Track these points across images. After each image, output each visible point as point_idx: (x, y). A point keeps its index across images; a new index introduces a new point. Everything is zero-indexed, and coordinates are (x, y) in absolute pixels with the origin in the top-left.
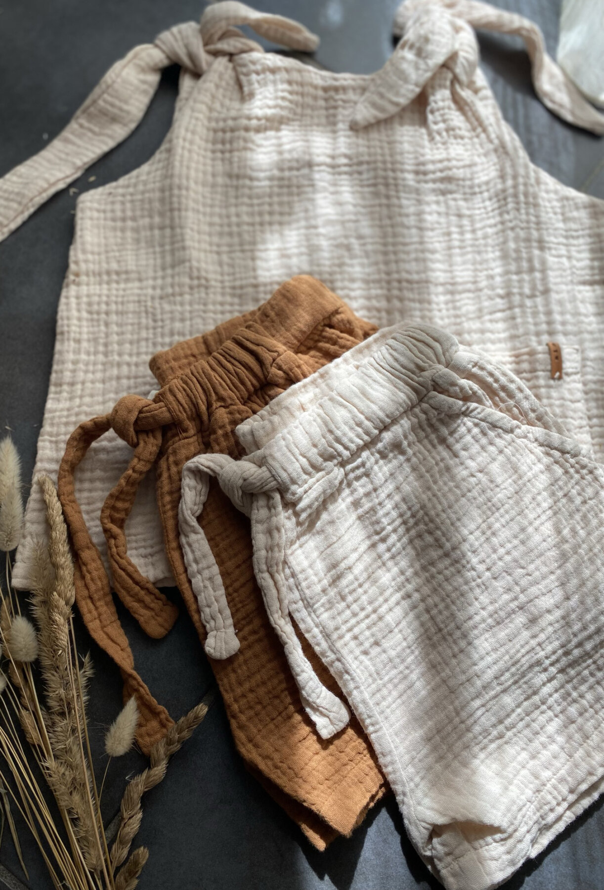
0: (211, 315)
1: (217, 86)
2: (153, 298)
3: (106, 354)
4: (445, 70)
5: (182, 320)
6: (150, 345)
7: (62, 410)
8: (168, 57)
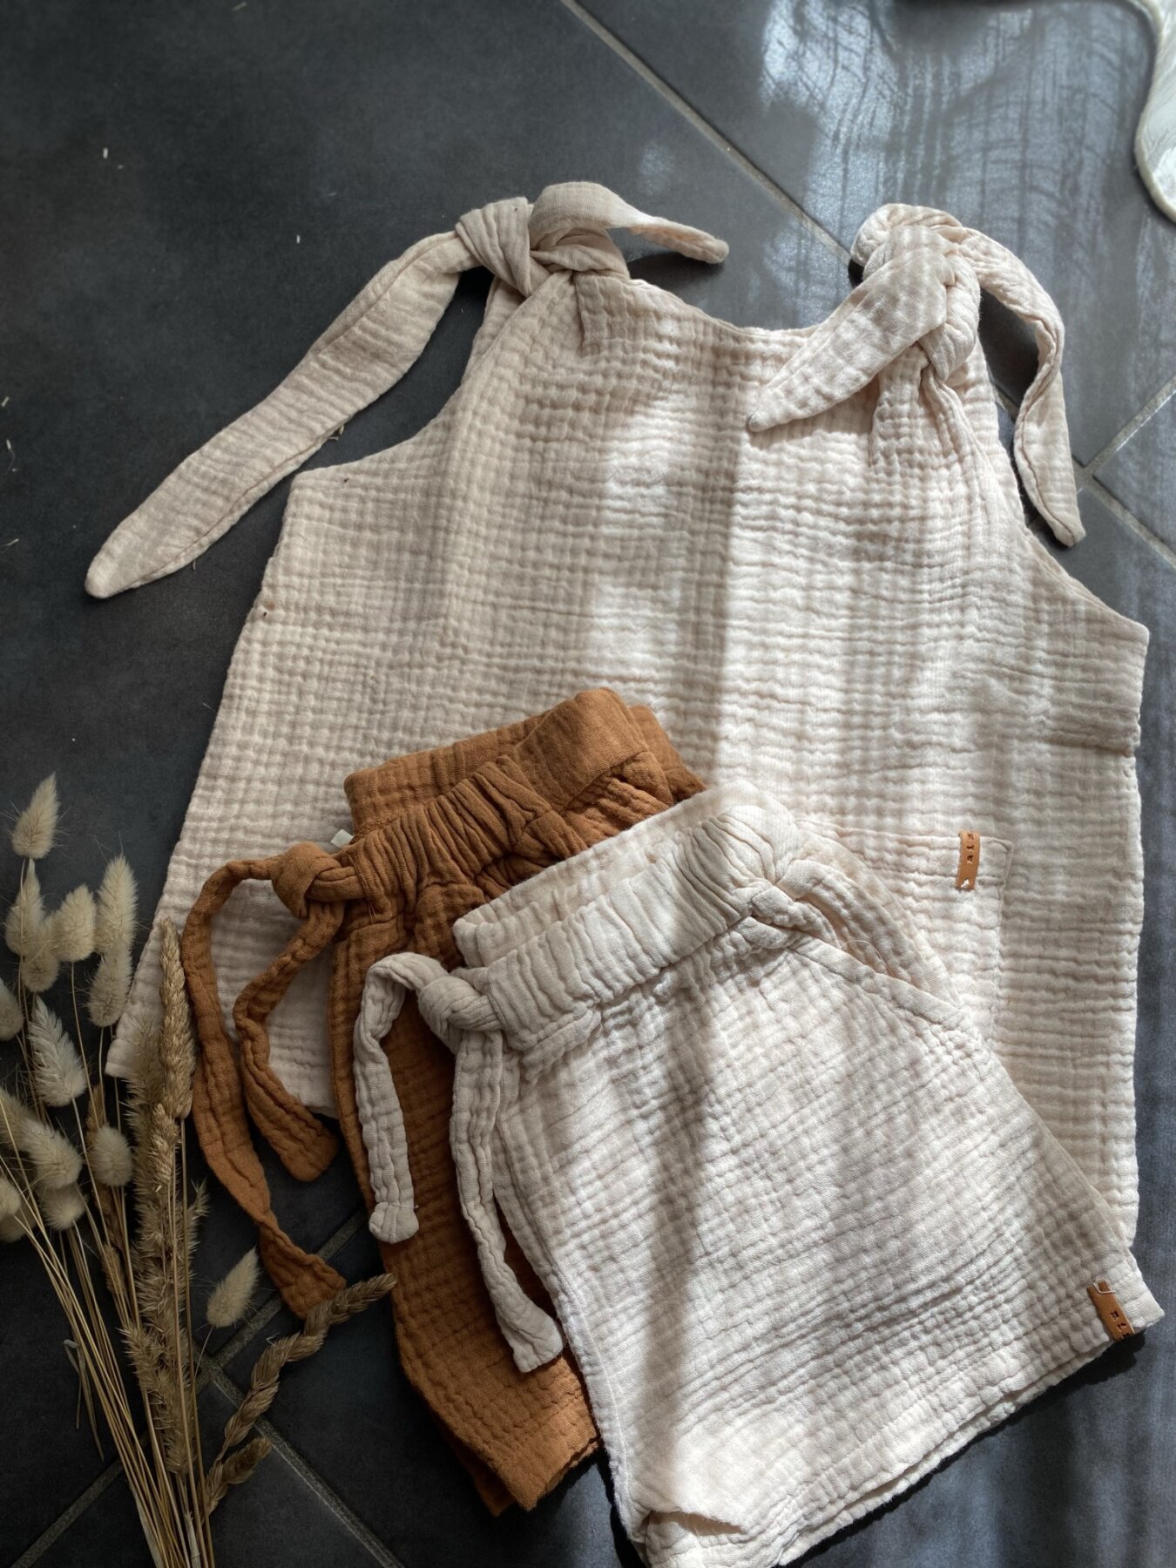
0: (461, 706)
1: (543, 323)
2: (378, 664)
3: (291, 739)
4: (916, 350)
5: (415, 708)
6: (360, 737)
7: (211, 819)
8: (472, 257)
